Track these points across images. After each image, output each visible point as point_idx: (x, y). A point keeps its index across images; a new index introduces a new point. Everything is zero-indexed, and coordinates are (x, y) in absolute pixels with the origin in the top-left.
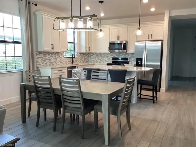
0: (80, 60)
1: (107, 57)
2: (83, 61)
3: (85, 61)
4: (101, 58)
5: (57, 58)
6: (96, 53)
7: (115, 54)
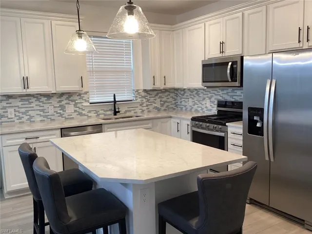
0: (145, 105)
1: (210, 98)
2: (156, 108)
3: (163, 108)
4: (199, 101)
5: (66, 106)
6: (189, 89)
7: (225, 92)
